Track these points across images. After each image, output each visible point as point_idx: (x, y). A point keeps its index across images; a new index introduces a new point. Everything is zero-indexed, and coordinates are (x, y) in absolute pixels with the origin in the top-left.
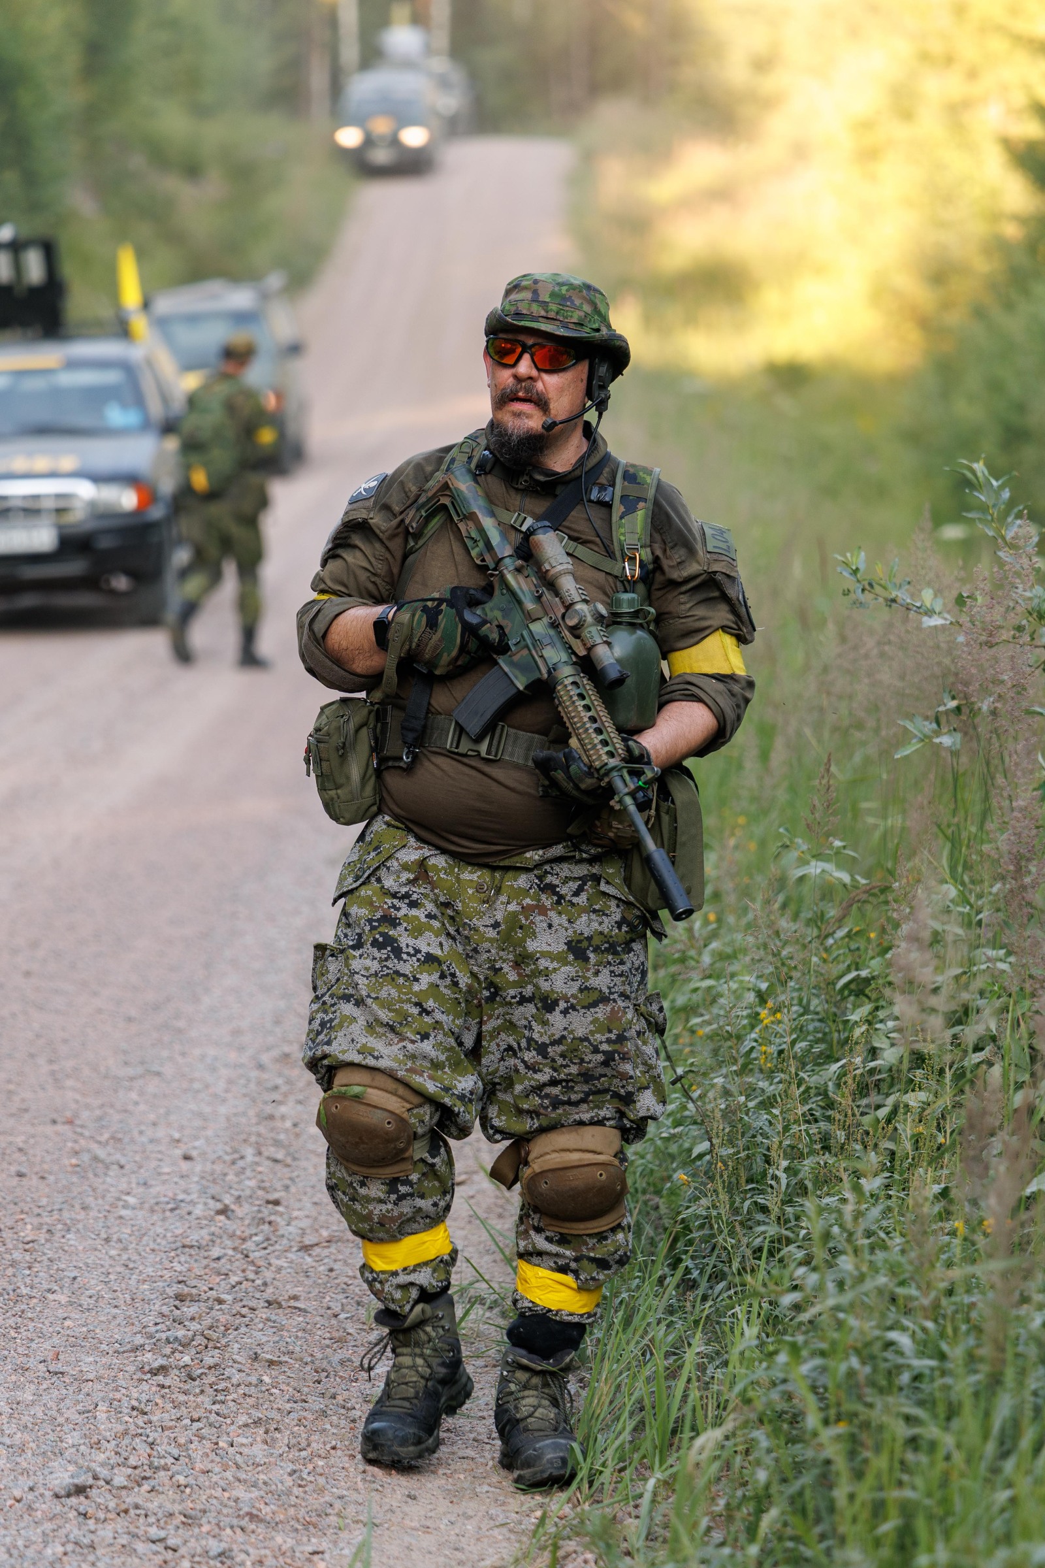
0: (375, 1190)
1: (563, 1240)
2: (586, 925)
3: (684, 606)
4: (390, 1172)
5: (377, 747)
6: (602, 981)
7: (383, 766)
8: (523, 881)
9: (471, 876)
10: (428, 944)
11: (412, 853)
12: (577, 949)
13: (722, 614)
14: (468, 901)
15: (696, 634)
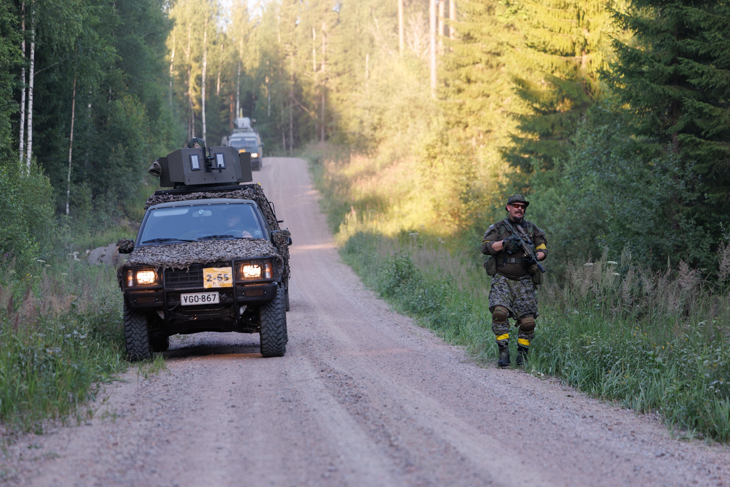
0: (500, 326)
1: (526, 334)
2: (528, 288)
3: (538, 240)
4: (502, 323)
5: (496, 264)
6: (531, 296)
7: (497, 266)
8: (519, 282)
9: (512, 281)
10: (507, 290)
11: (503, 278)
12: (527, 292)
13: (543, 241)
14: (512, 285)
15: (540, 244)
